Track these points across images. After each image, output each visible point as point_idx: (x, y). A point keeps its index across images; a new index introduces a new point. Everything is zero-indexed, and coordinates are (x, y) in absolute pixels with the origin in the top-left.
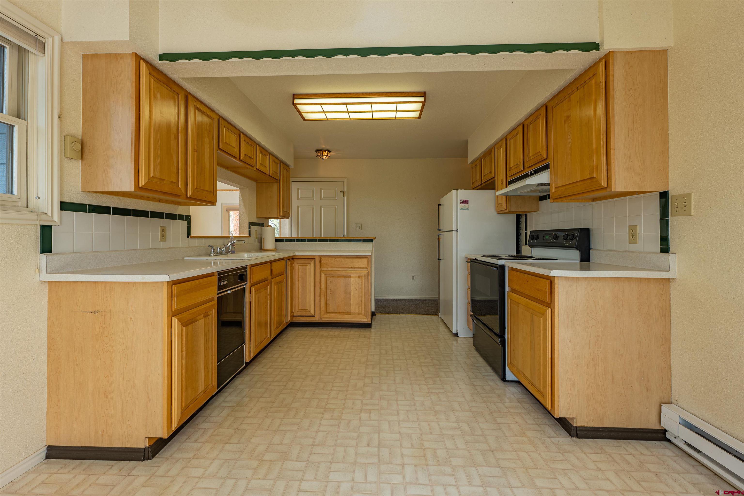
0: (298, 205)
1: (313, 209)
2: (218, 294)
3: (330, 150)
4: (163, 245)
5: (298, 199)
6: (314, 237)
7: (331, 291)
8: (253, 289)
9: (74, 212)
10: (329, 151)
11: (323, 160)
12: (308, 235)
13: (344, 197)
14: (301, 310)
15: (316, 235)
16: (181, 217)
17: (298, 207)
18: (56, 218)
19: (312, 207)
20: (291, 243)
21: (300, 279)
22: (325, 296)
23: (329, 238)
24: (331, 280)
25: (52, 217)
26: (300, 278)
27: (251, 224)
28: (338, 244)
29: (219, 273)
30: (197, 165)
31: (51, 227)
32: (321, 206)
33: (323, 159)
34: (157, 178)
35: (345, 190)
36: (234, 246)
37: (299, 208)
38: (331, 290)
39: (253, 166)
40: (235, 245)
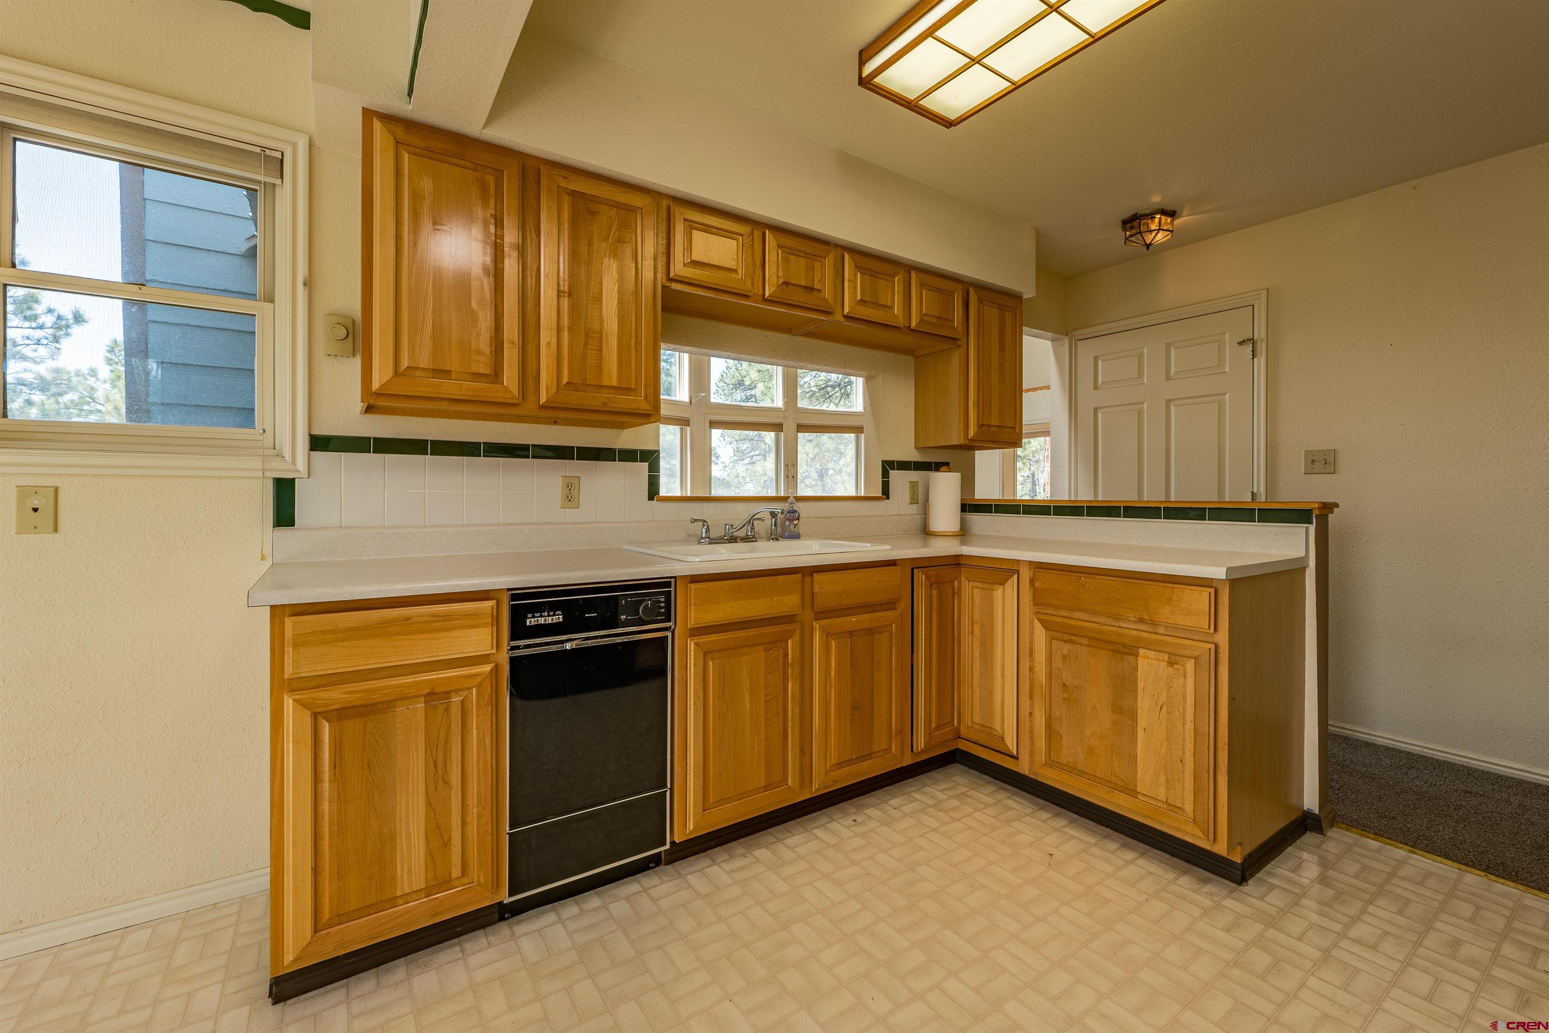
0: (1096, 407)
1: (1140, 413)
2: (513, 648)
3: (1170, 208)
4: (570, 514)
5: (1095, 389)
6: (1145, 500)
7: (1064, 691)
8: (690, 644)
9: (342, 453)
10: (1172, 214)
11: (1148, 248)
12: (1126, 496)
13: (1255, 360)
14: (978, 727)
15: (1152, 496)
16: (629, 456)
17: (1096, 409)
18: (301, 464)
19: (1139, 406)
20: (1007, 518)
21: (977, 629)
22: (1047, 704)
23: (1122, 505)
24: (1065, 652)
25: (294, 462)
26: (975, 627)
27: (888, 466)
28: (1152, 524)
29: (516, 595)
30: (570, 329)
31: (292, 481)
32: (1168, 402)
33: (1148, 246)
34: (424, 369)
35: (1260, 333)
36: (796, 522)
37: (1100, 415)
38: (1064, 685)
39: (830, 312)
40: (798, 519)
